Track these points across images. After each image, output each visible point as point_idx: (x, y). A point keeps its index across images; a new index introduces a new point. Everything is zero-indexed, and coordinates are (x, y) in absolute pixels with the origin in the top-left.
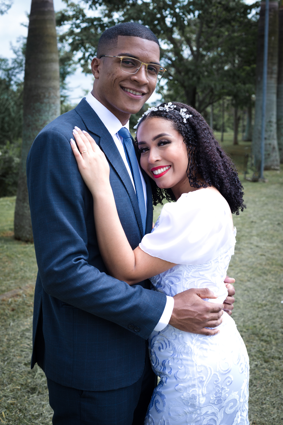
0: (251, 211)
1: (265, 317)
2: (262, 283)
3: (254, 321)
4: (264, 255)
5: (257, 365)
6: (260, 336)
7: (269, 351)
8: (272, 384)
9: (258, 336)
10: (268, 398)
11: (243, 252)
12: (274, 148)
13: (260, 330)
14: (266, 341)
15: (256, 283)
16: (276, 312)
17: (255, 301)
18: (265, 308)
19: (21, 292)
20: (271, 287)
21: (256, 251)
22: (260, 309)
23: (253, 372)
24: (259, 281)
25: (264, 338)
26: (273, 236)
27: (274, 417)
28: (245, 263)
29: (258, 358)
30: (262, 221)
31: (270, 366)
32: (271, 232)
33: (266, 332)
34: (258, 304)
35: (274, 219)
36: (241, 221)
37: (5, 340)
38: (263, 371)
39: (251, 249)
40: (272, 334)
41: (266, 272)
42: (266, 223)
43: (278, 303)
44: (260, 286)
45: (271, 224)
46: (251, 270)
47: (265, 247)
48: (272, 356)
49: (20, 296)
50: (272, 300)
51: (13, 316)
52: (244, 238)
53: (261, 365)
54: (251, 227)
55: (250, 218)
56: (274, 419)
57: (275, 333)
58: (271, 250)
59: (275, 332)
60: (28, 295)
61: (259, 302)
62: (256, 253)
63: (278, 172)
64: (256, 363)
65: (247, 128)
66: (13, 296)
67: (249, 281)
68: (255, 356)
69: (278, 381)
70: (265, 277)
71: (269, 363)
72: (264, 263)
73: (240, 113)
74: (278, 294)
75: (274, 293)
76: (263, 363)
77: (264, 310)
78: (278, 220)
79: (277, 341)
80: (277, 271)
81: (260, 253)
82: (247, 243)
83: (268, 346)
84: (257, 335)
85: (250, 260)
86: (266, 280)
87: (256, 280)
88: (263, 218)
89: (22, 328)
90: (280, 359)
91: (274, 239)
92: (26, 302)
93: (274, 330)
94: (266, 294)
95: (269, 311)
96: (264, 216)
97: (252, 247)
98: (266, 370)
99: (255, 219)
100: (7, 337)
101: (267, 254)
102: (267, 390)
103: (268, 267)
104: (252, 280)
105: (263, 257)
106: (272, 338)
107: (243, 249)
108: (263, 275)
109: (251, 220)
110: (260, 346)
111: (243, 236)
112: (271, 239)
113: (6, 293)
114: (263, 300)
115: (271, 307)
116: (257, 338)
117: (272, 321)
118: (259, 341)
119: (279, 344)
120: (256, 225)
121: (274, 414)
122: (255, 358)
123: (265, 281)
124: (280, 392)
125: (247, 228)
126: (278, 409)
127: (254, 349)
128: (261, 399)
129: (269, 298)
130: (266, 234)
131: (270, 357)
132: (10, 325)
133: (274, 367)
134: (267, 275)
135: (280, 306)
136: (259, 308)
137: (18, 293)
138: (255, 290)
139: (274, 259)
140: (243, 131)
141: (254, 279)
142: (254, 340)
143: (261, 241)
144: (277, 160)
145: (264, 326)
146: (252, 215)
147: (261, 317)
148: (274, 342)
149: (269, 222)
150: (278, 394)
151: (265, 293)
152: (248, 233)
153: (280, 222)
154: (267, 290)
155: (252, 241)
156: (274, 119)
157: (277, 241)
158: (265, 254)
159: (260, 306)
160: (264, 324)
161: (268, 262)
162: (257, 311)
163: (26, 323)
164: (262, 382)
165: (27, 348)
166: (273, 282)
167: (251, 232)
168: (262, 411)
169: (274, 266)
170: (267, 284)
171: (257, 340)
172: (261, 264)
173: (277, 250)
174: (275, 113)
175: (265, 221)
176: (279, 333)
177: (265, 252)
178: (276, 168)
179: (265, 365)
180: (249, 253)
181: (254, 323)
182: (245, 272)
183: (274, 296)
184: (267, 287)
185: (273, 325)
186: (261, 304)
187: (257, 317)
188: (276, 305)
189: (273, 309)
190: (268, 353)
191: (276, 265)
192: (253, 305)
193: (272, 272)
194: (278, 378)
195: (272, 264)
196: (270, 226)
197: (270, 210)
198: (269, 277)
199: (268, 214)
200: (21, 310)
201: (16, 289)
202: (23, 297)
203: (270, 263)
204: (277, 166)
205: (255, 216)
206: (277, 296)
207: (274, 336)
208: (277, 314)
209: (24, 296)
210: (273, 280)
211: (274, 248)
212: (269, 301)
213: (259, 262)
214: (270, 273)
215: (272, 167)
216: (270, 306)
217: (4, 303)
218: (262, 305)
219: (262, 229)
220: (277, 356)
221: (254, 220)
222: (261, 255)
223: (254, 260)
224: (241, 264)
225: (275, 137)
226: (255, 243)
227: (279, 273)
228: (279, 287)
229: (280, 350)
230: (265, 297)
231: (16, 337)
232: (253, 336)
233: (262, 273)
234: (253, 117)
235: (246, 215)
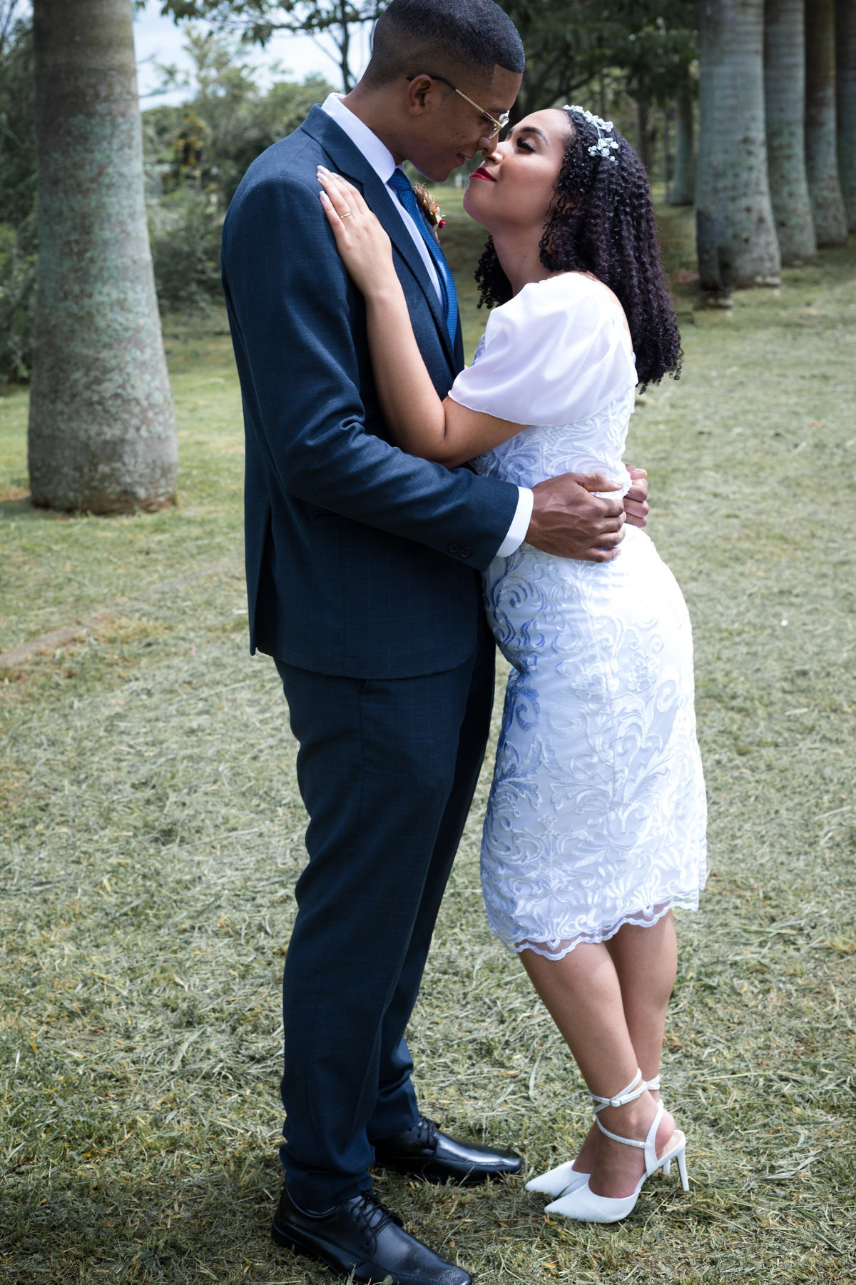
0: (698, 406)
1: (739, 658)
2: (729, 583)
3: (710, 668)
4: (736, 517)
5: (718, 762)
6: (726, 700)
7: (750, 731)
8: (757, 798)
9: (721, 701)
10: (747, 826)
11: (679, 512)
12: (761, 220)
13: (725, 687)
14: (741, 710)
15: (713, 583)
16: (767, 647)
17: (711, 625)
18: (737, 639)
19: (83, 632)
20: (754, 590)
21: (713, 508)
22: (727, 643)
23: (710, 777)
24: (722, 577)
25: (737, 703)
26: (762, 468)
27: (763, 861)
28: (681, 537)
29: (723, 746)
30: (728, 429)
31: (751, 762)
32: (756, 457)
33: (740, 690)
34: (720, 631)
35: (765, 424)
36: (668, 434)
37: (69, 740)
38: (736, 774)
39: (700, 501)
40: (756, 693)
41: (740, 555)
42: (740, 434)
43: (773, 628)
44: (724, 588)
45: (755, 436)
46: (699, 554)
47: (738, 496)
48: (757, 740)
49: (82, 642)
50: (758, 621)
51: (75, 687)
52: (679, 476)
53: (730, 760)
54: (697, 448)
55: (693, 423)
56: (761, 865)
57: (764, 693)
58: (756, 503)
59: (764, 689)
60: (102, 639)
61: (724, 626)
62: (712, 513)
63: (777, 293)
64: (717, 757)
65: (678, 166)
66: (64, 644)
67: (694, 579)
68: (715, 742)
69: (773, 791)
70: (739, 568)
71: (749, 756)
72: (735, 535)
73: (656, 117)
74: (773, 606)
75: (763, 605)
76: (735, 756)
77: (736, 644)
78: (776, 426)
79: (771, 709)
80: (772, 554)
81: (724, 512)
82: (688, 488)
83: (748, 720)
84: (718, 698)
85: (696, 529)
86: (742, 574)
87: (714, 576)
88: (731, 422)
89: (106, 712)
90: (777, 745)
91: (762, 474)
92: (100, 654)
93: (761, 684)
94: (742, 608)
95: (748, 644)
96: (735, 417)
97: (703, 497)
98: (744, 770)
99: (707, 426)
100: (71, 733)
101: (743, 514)
102: (744, 810)
103: (746, 545)
104: (703, 577)
105: (735, 521)
106: (757, 703)
107: (676, 504)
108: (732, 564)
109: (699, 428)
110: (727, 721)
111: (674, 471)
112: (756, 473)
113: (43, 637)
114: (733, 622)
115: (755, 637)
116: (719, 705)
117: (757, 666)
118: (723, 712)
119: (776, 716)
120: (712, 442)
121: (762, 856)
122: (714, 746)
123: (737, 577)
124: (777, 812)
125: (688, 450)
126: (772, 845)
127: (711, 727)
128: (732, 829)
129: (750, 616)
130: (741, 463)
131: (751, 743)
132: (71, 707)
133: (762, 766)
134: (743, 563)
135: (778, 633)
136: (722, 640)
137: (76, 636)
138: (712, 600)
139: (762, 524)
140: (669, 176)
141: (708, 575)
142: (711, 709)
143: (726, 482)
144: (771, 259)
145: (737, 678)
146: (700, 416)
147: (729, 660)
148: (761, 712)
149: (748, 432)
150: (773, 816)
151: (738, 605)
152: (690, 462)
153: (781, 431)
154: (745, 598)
155: (701, 482)
156: (759, 134)
157: (772, 480)
158: (737, 513)
159: (725, 634)
160: (735, 674)
161: (746, 531)
162: (718, 647)
163: (113, 701)
164: (732, 795)
165: (129, 753)
166: (759, 578)
167: (698, 460)
168: (732, 851)
169: (763, 541)
170: (744, 583)
171: (719, 710)
172: (726, 539)
173: (771, 502)
174: (760, 113)
175: (737, 430)
176: (774, 692)
177: (740, 509)
178: (769, 280)
179: (739, 760)
180: (694, 513)
181: (710, 673)
182: (682, 559)
183: (764, 610)
184: (744, 591)
185: (759, 675)
186: (726, 630)
187: (719, 658)
188: (769, 631)
189: (761, 639)
190: (748, 736)
191: (767, 537)
192: (707, 634)
193: (758, 556)
194: (774, 786)
195: (758, 536)
196: (752, 443)
197: (751, 401)
198: (750, 566)
199: (746, 412)
200: (93, 673)
201: (69, 625)
202: (90, 645)
203: (753, 534)
204: (773, 275)
205: (707, 418)
206: (770, 610)
207: (762, 697)
208: (770, 652)
209: (94, 642)
210: (761, 574)
211: (764, 497)
212: (749, 623)
213: (720, 533)
214: (752, 557)
215: (759, 279)
216: (753, 633)
217: (44, 659)
218: (731, 634)
219: (729, 450)
220: (769, 740)
221: (706, 430)
222: (728, 516)
223: (706, 528)
224: (672, 540)
225: (764, 186)
226: (710, 487)
227: (776, 558)
228: (776, 590)
229: (777, 728)
230: (739, 614)
231: (95, 732)
232: (708, 700)
233: (730, 558)
234: (696, 127)
235: (683, 416)
